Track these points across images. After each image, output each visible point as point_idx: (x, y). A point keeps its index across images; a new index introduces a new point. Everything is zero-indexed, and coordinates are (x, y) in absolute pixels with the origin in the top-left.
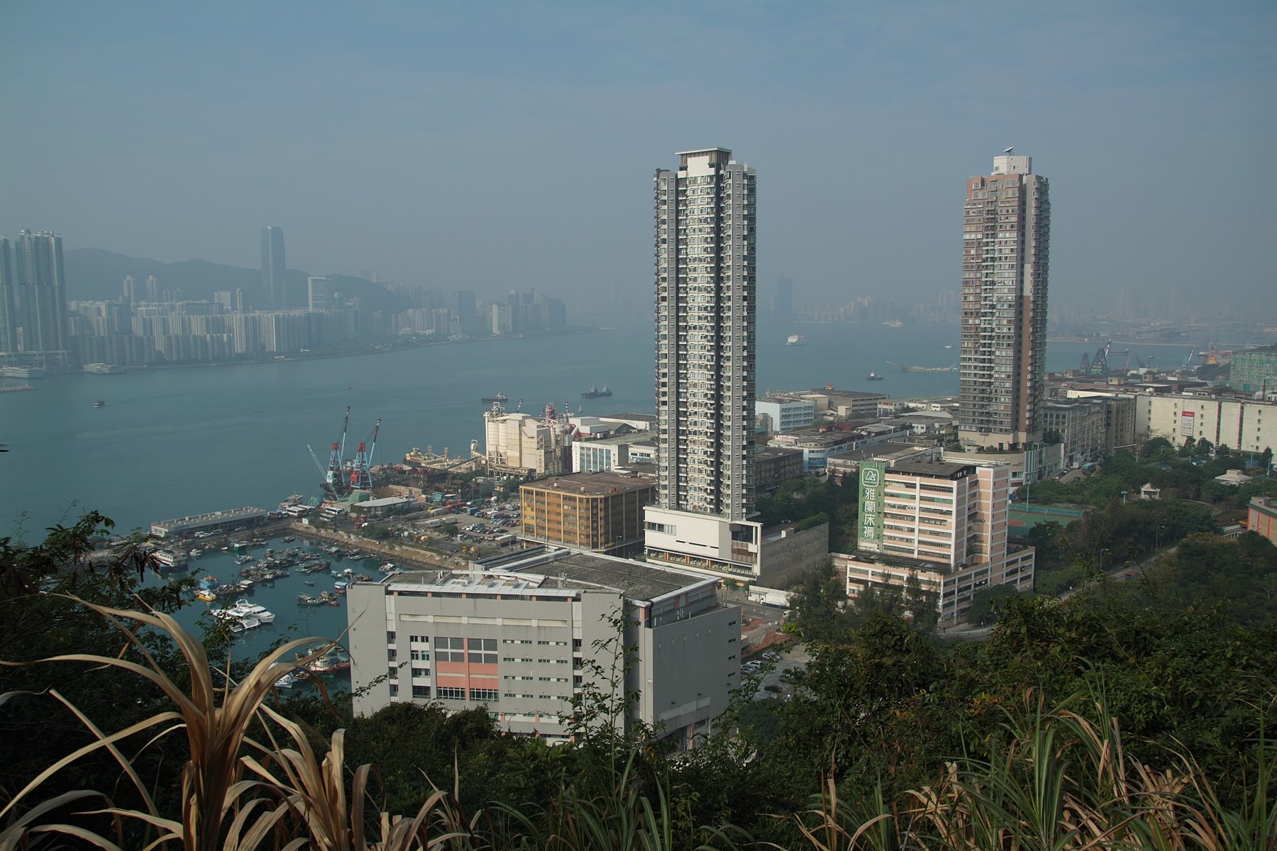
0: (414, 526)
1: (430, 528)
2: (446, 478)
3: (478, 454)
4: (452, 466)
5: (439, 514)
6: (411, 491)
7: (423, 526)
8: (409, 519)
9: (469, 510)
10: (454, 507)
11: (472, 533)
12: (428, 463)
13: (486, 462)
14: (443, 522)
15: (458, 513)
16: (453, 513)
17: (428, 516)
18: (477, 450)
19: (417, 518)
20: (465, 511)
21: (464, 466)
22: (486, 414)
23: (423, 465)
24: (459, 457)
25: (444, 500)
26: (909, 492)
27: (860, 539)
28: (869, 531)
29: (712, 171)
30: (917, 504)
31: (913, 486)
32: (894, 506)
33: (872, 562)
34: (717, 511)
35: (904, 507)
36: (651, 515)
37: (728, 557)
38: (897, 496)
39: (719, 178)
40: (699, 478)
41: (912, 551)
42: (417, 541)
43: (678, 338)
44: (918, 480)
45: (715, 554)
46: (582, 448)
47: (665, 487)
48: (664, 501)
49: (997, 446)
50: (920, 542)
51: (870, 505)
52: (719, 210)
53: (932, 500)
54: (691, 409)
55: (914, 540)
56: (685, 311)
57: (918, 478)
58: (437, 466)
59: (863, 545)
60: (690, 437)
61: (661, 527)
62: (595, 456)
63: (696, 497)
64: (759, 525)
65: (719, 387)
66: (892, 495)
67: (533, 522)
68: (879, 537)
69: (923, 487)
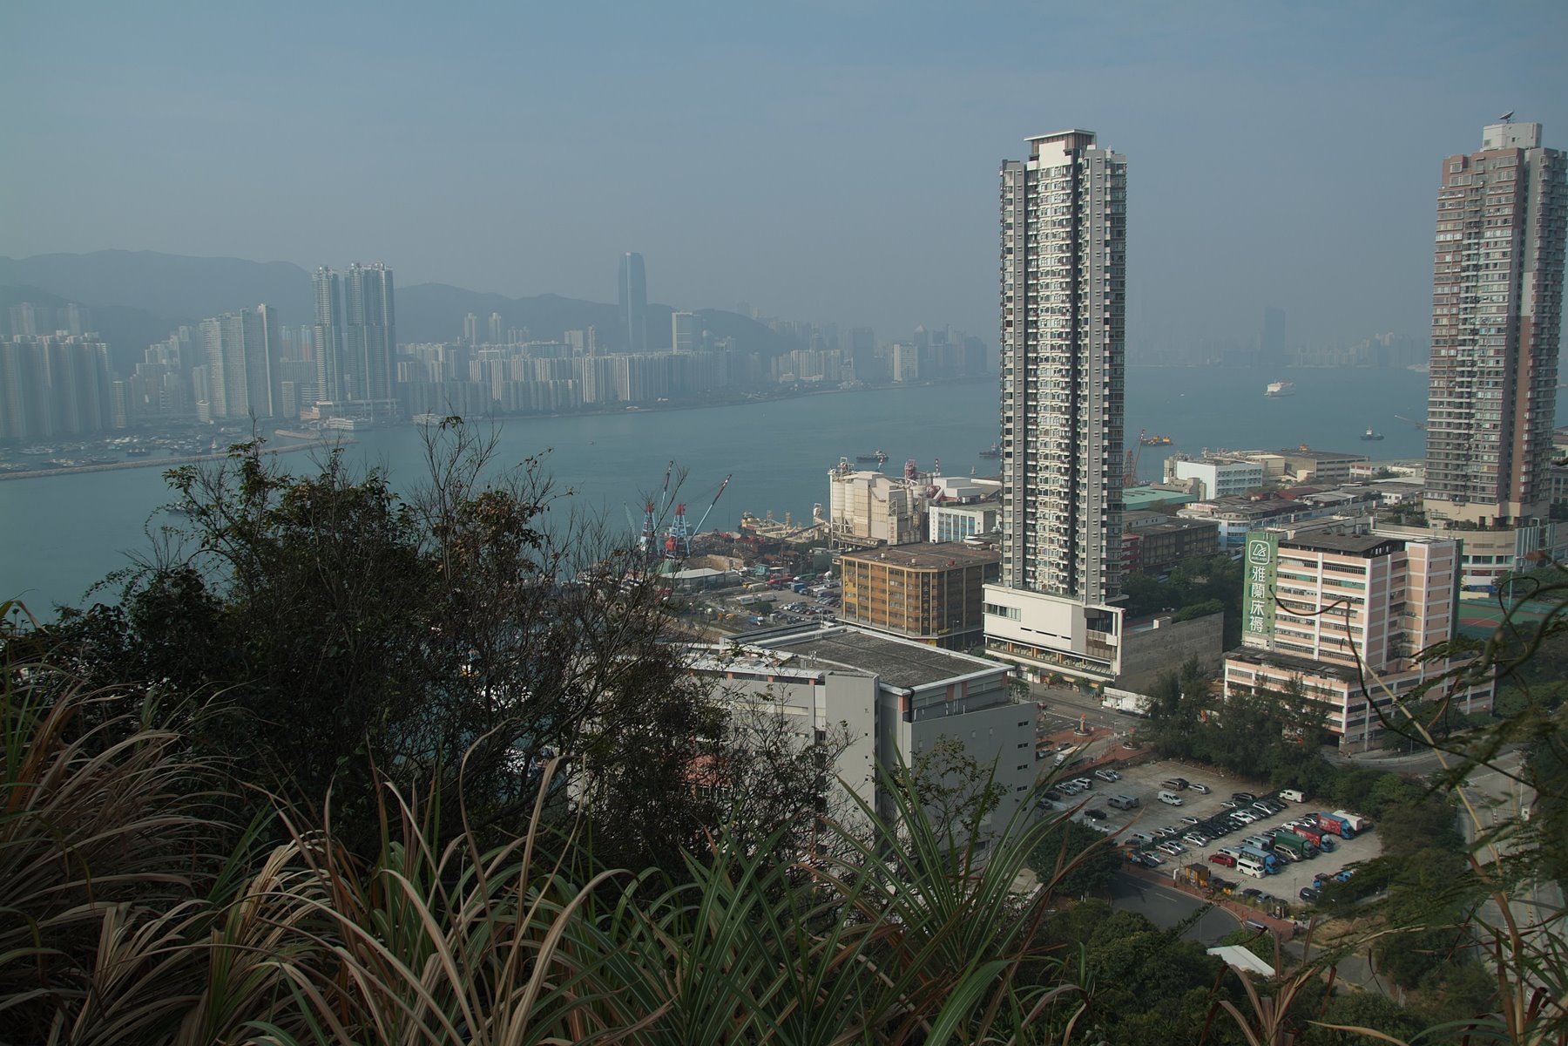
0: (723, 602)
1: (740, 605)
2: (779, 549)
3: (820, 521)
4: (791, 535)
5: (757, 590)
6: (731, 562)
7: (733, 603)
8: (721, 595)
9: (793, 586)
10: (777, 582)
11: (789, 613)
12: (765, 531)
13: (830, 530)
14: (759, 599)
15: (780, 590)
16: (776, 589)
17: (744, 592)
18: (820, 515)
19: (730, 594)
20: (788, 587)
21: (806, 534)
22: (831, 472)
23: (758, 533)
24: (800, 524)
25: (768, 573)
26: (1309, 572)
27: (1245, 632)
28: (1257, 623)
29: (1068, 160)
30: (1318, 588)
31: (1313, 565)
32: (1289, 591)
33: (1258, 662)
34: (1071, 592)
35: (1302, 592)
36: (992, 594)
37: (1081, 651)
38: (1294, 577)
39: (1076, 168)
40: (1050, 551)
41: (1310, 651)
42: (722, 620)
43: (1027, 372)
44: (1319, 557)
45: (1066, 646)
46: (941, 515)
47: (1008, 560)
48: (1008, 577)
49: (1477, 521)
50: (1322, 639)
51: (1258, 589)
52: (1076, 208)
53: (1338, 583)
54: (1042, 463)
55: (1315, 637)
56: (1036, 339)
57: (1320, 554)
58: (772, 535)
59: (1249, 640)
60: (1041, 498)
61: (1003, 611)
62: (956, 524)
63: (1047, 574)
64: (1119, 611)
65: (1075, 435)
66: (1287, 576)
67: (855, 601)
68: (1269, 630)
69: (1326, 566)
